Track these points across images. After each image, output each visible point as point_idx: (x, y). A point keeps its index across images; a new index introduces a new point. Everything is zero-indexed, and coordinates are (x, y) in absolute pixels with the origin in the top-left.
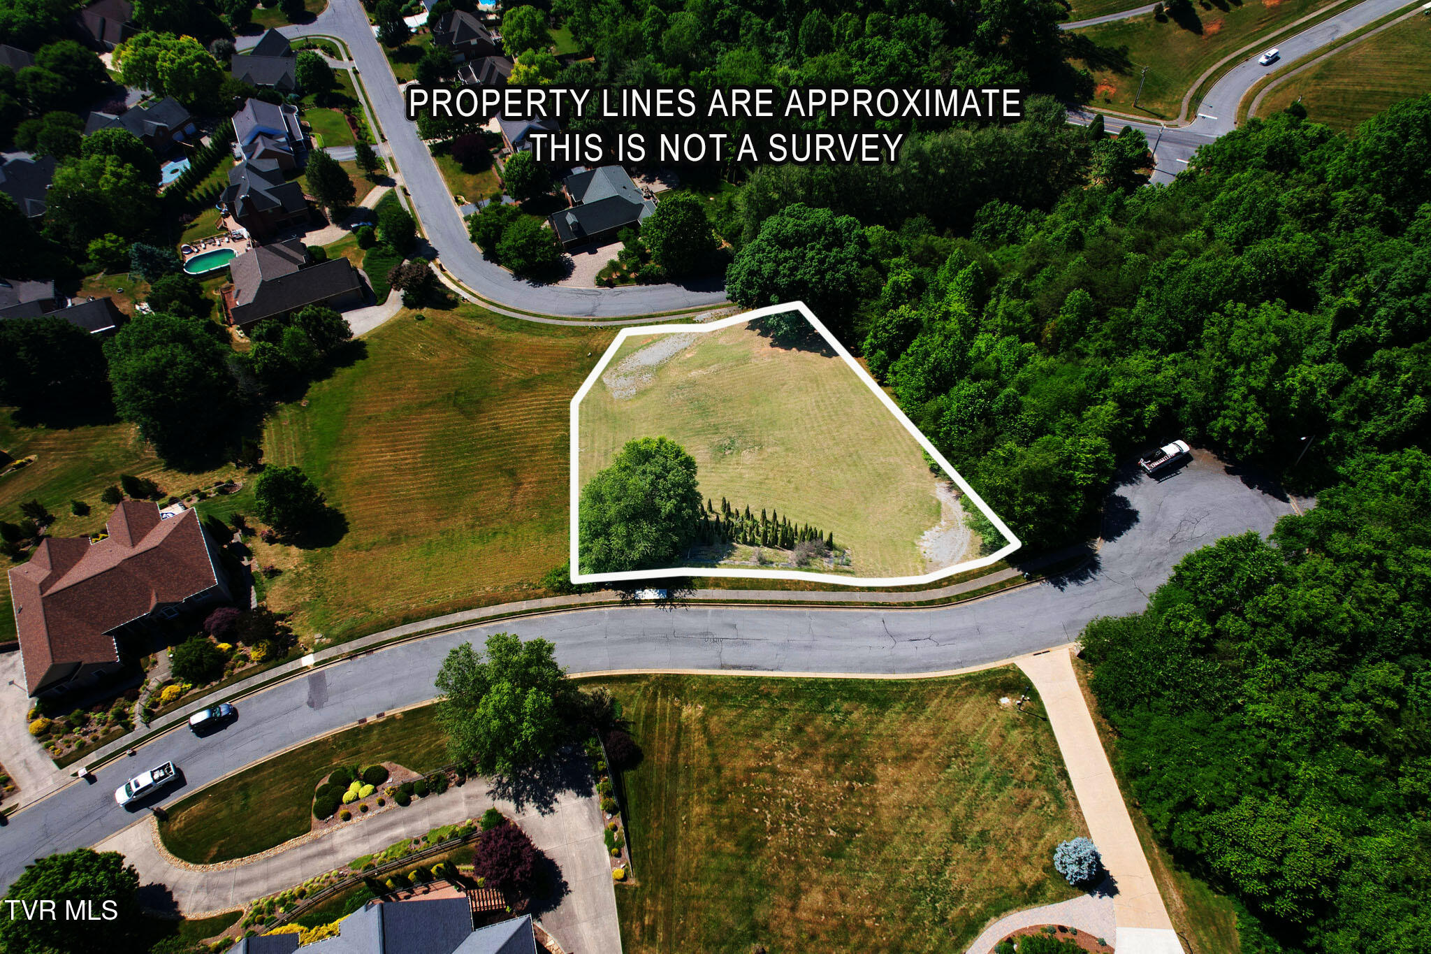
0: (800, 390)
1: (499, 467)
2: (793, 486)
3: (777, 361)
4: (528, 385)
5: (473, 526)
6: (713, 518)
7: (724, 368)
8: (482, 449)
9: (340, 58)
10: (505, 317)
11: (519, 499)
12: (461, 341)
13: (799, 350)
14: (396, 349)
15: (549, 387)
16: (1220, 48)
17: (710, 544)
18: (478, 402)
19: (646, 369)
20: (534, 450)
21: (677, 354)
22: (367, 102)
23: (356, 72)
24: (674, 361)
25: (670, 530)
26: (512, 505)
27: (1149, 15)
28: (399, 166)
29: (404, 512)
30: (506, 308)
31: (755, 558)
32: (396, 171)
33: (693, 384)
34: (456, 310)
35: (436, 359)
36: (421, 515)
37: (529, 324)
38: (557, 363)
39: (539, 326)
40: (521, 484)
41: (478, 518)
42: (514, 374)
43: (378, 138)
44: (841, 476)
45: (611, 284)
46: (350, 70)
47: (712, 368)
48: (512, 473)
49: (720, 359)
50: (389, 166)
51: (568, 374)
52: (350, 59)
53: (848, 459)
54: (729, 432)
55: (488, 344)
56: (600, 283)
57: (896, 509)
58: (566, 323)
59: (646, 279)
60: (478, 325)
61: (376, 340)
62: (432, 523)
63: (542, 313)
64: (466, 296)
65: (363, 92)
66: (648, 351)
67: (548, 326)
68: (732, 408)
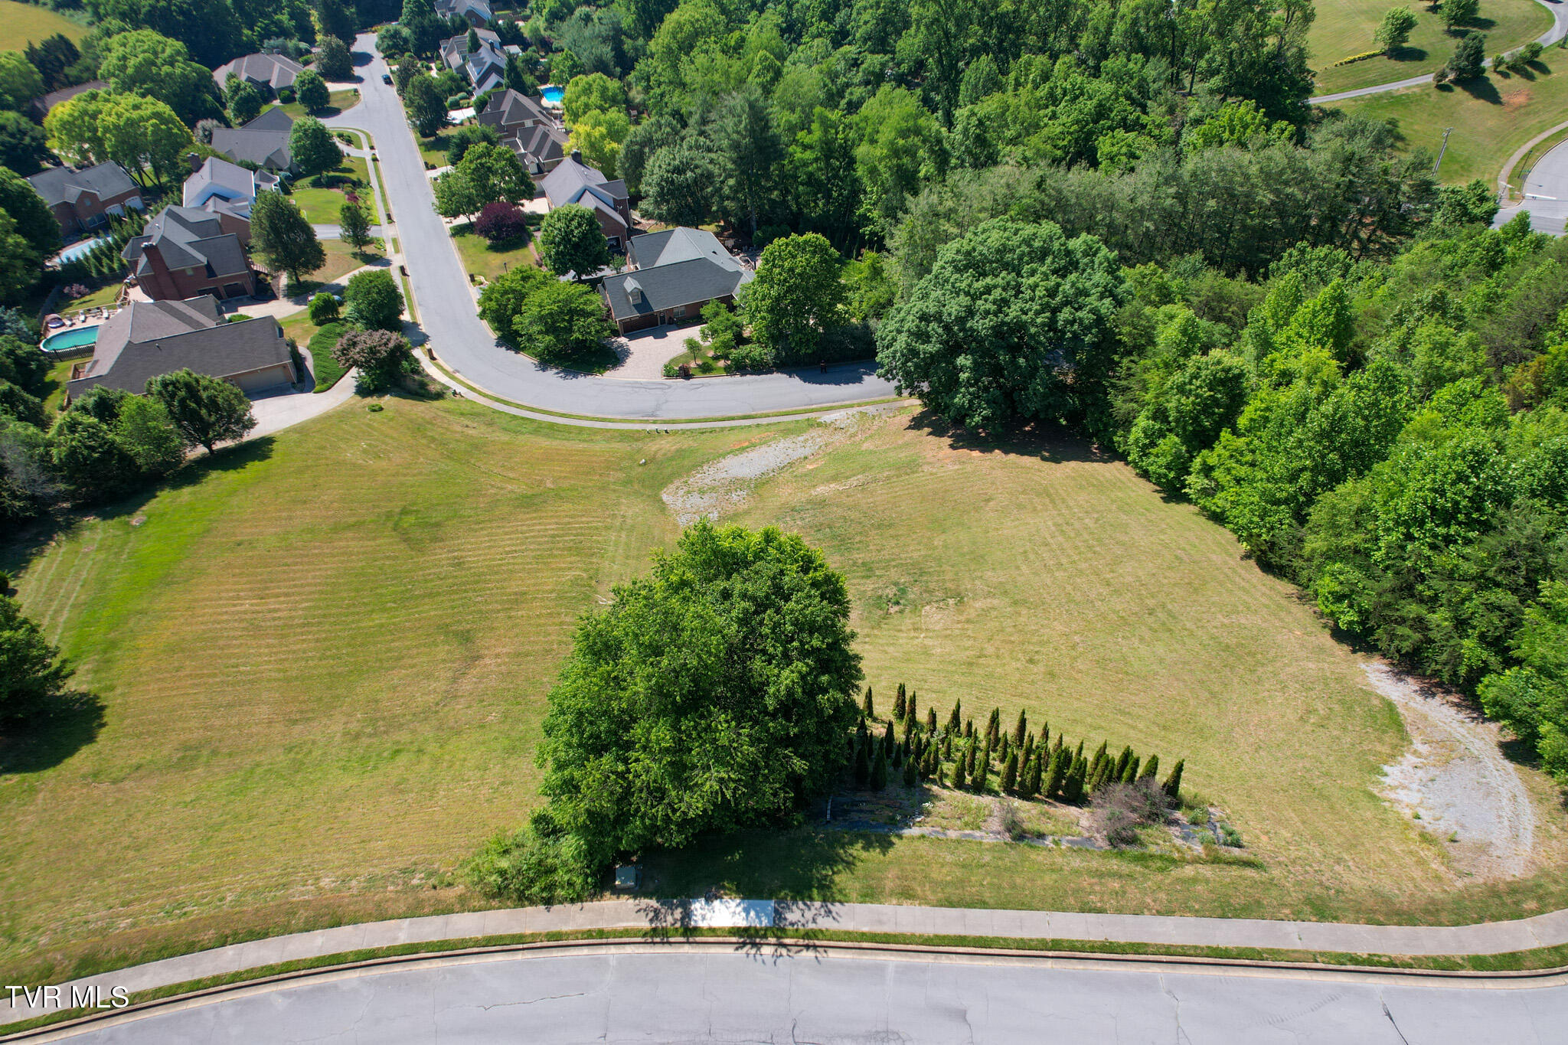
0: (1020, 507)
1: (444, 629)
2: (1040, 668)
3: (969, 468)
4: (528, 502)
5: (357, 736)
6: (878, 730)
7: (875, 480)
8: (423, 596)
9: (360, 147)
10: (514, 417)
11: (466, 685)
12: (433, 440)
13: (1006, 452)
14: (324, 448)
15: (567, 506)
16: (1533, 121)
17: (877, 785)
18: (438, 525)
19: (737, 484)
20: (519, 599)
21: (791, 465)
22: (381, 187)
23: (375, 160)
24: (787, 475)
25: (787, 741)
26: (451, 696)
27: (1427, 85)
28: (402, 246)
29: (230, 705)
30: (518, 406)
31: (995, 824)
32: (397, 251)
33: (822, 503)
34: (436, 403)
35: (384, 464)
36: (263, 711)
37: (552, 426)
38: (587, 474)
39: (568, 429)
40: (479, 657)
41: (373, 721)
42: (510, 487)
43: (384, 219)
44: (1143, 650)
45: (685, 374)
46: (369, 158)
47: (854, 481)
48: (466, 638)
49: (866, 468)
50: (390, 248)
51: (603, 488)
52: (372, 148)
53: (1151, 620)
54: (893, 574)
55: (477, 446)
56: (669, 374)
57: (1292, 717)
58: (610, 426)
59: (740, 368)
60: (466, 422)
61: (295, 436)
62: (279, 727)
63: (574, 413)
64: (459, 389)
65: (379, 177)
66: (743, 458)
67: (581, 430)
68: (895, 537)
